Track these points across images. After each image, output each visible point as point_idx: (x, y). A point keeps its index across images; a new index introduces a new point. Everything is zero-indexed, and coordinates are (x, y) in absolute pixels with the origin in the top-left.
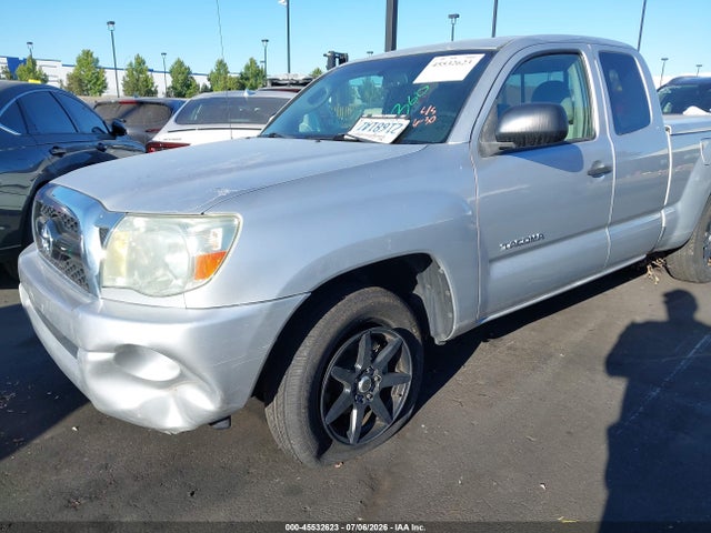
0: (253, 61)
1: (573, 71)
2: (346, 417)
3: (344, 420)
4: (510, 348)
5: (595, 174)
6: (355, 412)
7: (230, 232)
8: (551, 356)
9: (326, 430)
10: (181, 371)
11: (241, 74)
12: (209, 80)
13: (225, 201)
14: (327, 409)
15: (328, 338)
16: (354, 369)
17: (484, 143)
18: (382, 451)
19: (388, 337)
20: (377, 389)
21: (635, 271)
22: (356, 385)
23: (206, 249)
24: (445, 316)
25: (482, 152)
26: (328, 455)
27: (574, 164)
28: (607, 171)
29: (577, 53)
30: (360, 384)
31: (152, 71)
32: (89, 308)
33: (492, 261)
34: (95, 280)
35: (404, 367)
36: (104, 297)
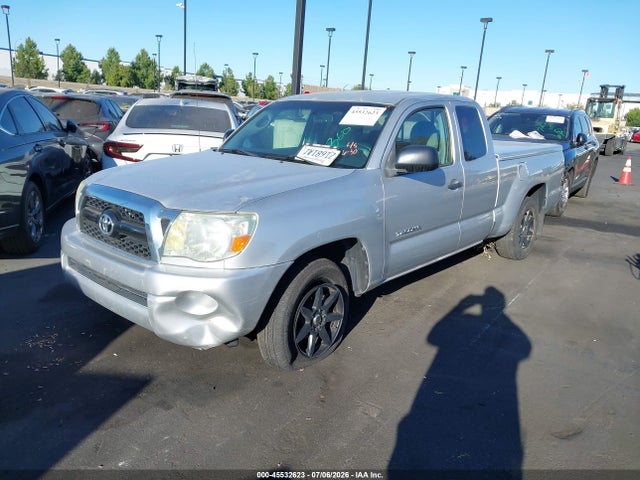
0: (144, 52)
1: (439, 118)
2: (306, 341)
3: (305, 341)
4: (396, 301)
5: (453, 187)
6: (311, 337)
7: (252, 224)
8: (422, 306)
9: (296, 348)
10: (219, 307)
11: (132, 63)
12: (100, 66)
13: (248, 206)
14: (297, 334)
15: (300, 289)
16: (311, 309)
17: (387, 169)
18: (327, 361)
19: (331, 290)
20: (323, 323)
21: (475, 251)
22: (312, 320)
23: (237, 234)
24: (363, 278)
25: (386, 175)
26: (296, 363)
27: (440, 181)
28: (460, 185)
29: (443, 108)
30: (315, 319)
31: (41, 53)
32: (152, 270)
33: (392, 243)
34: (157, 251)
35: (339, 310)
36: (163, 263)
